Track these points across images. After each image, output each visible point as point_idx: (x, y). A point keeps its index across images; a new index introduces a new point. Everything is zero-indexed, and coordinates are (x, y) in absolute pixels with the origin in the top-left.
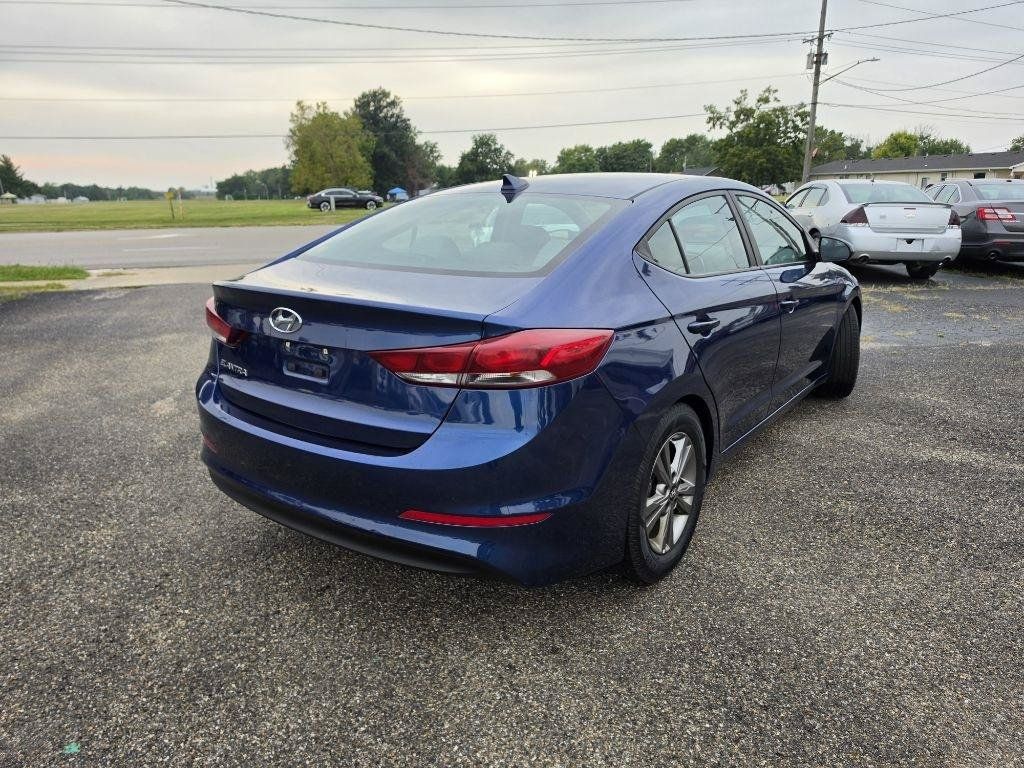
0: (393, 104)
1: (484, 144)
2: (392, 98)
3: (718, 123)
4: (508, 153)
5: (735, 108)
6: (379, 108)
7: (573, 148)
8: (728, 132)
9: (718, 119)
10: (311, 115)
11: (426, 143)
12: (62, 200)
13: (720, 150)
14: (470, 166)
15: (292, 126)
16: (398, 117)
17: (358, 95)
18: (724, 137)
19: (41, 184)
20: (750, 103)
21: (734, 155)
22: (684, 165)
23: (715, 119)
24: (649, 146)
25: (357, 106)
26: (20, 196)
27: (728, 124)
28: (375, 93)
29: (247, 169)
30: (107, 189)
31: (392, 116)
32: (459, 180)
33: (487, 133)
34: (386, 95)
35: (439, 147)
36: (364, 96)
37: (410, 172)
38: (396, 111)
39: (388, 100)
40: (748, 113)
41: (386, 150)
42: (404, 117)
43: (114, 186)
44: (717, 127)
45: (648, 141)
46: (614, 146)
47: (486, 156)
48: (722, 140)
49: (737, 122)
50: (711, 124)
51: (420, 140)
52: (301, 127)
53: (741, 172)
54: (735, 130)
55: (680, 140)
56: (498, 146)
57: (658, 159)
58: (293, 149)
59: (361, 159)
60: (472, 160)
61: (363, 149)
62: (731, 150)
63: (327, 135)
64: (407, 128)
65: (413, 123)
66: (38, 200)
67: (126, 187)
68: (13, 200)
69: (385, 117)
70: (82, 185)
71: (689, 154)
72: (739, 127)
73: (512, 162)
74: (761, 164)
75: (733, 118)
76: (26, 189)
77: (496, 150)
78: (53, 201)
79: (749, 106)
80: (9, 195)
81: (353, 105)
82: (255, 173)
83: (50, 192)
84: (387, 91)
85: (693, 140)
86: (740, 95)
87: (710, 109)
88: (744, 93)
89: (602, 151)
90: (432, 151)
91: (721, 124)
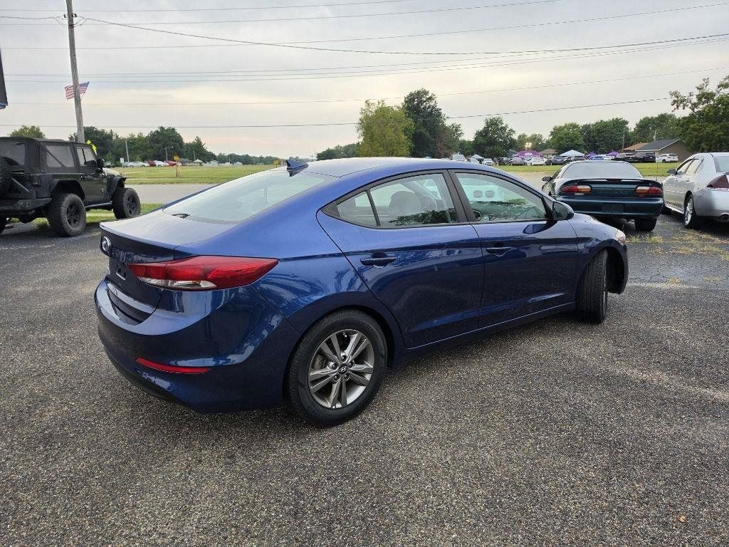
0: (430, 99)
1: (493, 125)
2: (430, 95)
3: (682, 105)
4: (511, 130)
5: (697, 92)
6: (421, 102)
7: (563, 125)
8: (690, 111)
9: (682, 102)
10: (373, 109)
11: (453, 125)
12: (228, 164)
13: (682, 126)
14: (481, 140)
15: (361, 116)
16: (433, 107)
17: (407, 94)
18: (687, 115)
19: (217, 154)
20: (712, 88)
21: (695, 130)
22: (654, 137)
23: (679, 101)
24: (627, 123)
25: (406, 102)
26: (204, 162)
27: (690, 105)
28: (418, 92)
29: (336, 145)
30: (254, 157)
31: (429, 107)
32: (473, 150)
33: (496, 116)
34: (426, 93)
35: (462, 127)
36: (411, 94)
37: (439, 145)
38: (432, 104)
39: (427, 97)
40: (709, 96)
41: (423, 130)
42: (437, 107)
43: (258, 156)
44: (681, 108)
45: (625, 119)
46: (597, 123)
47: (494, 132)
48: (684, 118)
49: (699, 104)
50: (675, 106)
51: (448, 123)
52: (367, 117)
53: (700, 143)
54: (696, 110)
55: (652, 118)
56: (504, 125)
57: (632, 133)
58: (361, 132)
59: (403, 137)
60: (484, 136)
61: (405, 131)
62: (692, 126)
63: (382, 122)
64: (439, 115)
65: (443, 112)
66: (214, 163)
67: (264, 156)
68: (201, 164)
69: (424, 108)
70: (240, 155)
71: (659, 129)
72: (701, 107)
73: (515, 137)
74: (719, 136)
75: (695, 100)
76: (207, 157)
77: (502, 128)
78: (223, 164)
79: (710, 91)
80: (198, 160)
81: (403, 101)
82: (341, 148)
83: (222, 159)
84: (427, 90)
85: (663, 118)
86: (702, 82)
87: (675, 94)
88: (707, 81)
89: (586, 127)
90: (456, 130)
91: (684, 105)
